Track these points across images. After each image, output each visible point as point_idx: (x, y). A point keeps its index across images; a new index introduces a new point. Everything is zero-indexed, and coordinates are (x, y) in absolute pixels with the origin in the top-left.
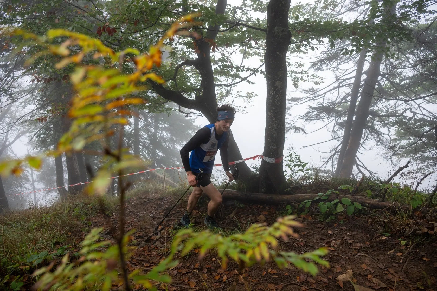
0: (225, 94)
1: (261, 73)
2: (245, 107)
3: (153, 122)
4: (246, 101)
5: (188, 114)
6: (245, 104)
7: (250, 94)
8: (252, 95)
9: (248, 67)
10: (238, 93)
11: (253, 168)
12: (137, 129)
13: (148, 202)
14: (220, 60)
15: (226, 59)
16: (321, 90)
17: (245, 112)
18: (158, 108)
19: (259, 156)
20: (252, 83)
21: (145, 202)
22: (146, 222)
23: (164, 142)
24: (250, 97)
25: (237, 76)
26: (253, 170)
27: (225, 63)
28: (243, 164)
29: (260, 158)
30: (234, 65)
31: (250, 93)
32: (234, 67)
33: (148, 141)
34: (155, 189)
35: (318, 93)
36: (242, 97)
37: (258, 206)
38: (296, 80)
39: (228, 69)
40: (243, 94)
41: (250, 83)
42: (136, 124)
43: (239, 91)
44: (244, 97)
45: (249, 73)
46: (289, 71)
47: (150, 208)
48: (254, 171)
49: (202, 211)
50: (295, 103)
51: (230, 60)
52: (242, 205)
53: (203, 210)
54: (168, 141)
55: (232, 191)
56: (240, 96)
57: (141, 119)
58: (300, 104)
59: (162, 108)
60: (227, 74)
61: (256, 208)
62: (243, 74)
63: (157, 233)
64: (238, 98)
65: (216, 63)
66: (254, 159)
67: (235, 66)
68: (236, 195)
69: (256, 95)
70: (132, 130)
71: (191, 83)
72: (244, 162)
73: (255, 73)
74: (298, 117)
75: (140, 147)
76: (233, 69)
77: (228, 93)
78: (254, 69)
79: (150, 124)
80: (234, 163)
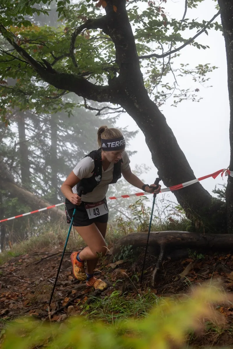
0: (161, 72)
1: (216, 29)
2: (197, 90)
3: (48, 129)
4: (197, 79)
5: (99, 110)
6: (197, 85)
7: (204, 67)
8: (208, 67)
9: (193, 20)
10: (183, 68)
11: (215, 192)
13: (48, 260)
14: (145, 14)
15: (156, 11)
17: (197, 98)
18: (52, 105)
19: (222, 171)
20: (204, 48)
21: (42, 259)
22: (45, 293)
23: (70, 160)
24: (205, 72)
25: (175, 38)
26: (215, 196)
27: (154, 18)
28: (197, 187)
29: (224, 174)
30: (169, 20)
31: (203, 64)
32: (169, 23)
33: (42, 161)
34: (59, 238)
36: (191, 73)
37: (228, 256)
39: (160, 28)
40: (192, 67)
41: (199, 48)
42: (22, 135)
43: (185, 64)
44: (193, 74)
45: (195, 30)
47: (51, 268)
48: (217, 197)
49: (134, 270)
51: (162, 11)
52: (200, 256)
53: (136, 268)
54: (75, 157)
55: (181, 234)
56: (186, 72)
57: (28, 125)
59: (58, 104)
60: (160, 37)
61: (224, 260)
62: (186, 34)
63: (62, 309)
64: (184, 75)
65: (138, 19)
66: (214, 178)
67: (171, 22)
68: (190, 240)
69: (214, 68)
70: (16, 145)
71: (102, 59)
72: (198, 183)
73: (207, 29)
75: (31, 170)
76: (168, 26)
77: (166, 69)
78: (204, 22)
79: (44, 131)
80: (182, 186)
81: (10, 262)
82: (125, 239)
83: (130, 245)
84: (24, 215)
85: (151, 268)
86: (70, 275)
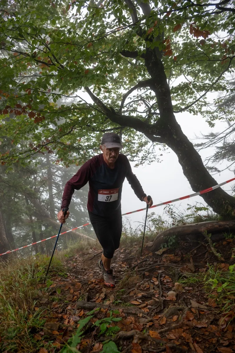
12: (51, 197)
16: (220, 134)
21: (95, 256)
35: (218, 136)
38: (212, 119)
46: (204, 112)
50: (200, 147)
55: (218, 222)
58: (206, 147)
74: (208, 158)
80: (212, 189)
81: (67, 261)
82: (168, 232)
83: (173, 235)
84: (67, 232)
85: (194, 251)
86: (122, 264)
